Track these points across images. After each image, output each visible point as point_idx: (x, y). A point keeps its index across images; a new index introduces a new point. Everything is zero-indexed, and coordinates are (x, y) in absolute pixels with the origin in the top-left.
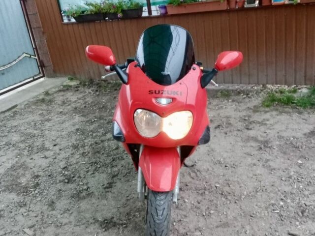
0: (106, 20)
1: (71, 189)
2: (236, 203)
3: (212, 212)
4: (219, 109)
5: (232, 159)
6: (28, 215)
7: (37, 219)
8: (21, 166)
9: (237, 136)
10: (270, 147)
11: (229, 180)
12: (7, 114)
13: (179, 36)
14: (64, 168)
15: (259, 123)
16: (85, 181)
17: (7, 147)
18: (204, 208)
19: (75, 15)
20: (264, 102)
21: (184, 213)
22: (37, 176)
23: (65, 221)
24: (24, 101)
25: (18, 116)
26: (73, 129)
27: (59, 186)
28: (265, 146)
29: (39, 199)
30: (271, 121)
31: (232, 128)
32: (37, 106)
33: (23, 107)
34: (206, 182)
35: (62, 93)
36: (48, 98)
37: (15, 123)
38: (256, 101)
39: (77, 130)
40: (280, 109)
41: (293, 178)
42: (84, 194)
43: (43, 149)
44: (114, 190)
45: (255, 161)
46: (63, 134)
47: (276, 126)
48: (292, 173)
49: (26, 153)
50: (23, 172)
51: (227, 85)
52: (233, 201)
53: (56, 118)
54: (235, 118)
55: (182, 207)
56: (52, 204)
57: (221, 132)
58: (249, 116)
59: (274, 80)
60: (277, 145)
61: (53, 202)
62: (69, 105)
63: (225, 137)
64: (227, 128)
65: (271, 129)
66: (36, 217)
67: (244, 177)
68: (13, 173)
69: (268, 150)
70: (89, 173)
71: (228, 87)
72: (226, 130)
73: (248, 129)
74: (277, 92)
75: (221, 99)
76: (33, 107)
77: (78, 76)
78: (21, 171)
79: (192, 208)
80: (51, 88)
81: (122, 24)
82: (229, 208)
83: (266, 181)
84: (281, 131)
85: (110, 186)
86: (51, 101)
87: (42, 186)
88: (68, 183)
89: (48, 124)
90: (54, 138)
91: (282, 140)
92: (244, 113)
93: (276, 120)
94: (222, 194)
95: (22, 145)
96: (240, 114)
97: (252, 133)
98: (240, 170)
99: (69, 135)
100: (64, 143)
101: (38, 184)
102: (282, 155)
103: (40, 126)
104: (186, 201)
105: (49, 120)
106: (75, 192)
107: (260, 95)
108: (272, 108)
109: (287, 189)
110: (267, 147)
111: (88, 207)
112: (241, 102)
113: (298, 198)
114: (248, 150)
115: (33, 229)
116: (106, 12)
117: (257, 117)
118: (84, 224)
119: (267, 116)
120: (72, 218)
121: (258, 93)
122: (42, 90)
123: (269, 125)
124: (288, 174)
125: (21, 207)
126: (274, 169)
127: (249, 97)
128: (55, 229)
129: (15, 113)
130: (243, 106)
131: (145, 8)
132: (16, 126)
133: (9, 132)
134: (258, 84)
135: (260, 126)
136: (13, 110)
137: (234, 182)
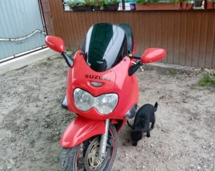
1: (48, 133)
2: (163, 162)
3: (144, 167)
4: (165, 84)
5: (168, 125)
6: (15, 148)
7: (21, 152)
8: (20, 110)
9: (175, 106)
10: (198, 119)
11: (162, 142)
12: (20, 71)
14: (47, 116)
15: (193, 98)
16: (59, 128)
17: (14, 95)
18: (138, 162)
20: (200, 81)
21: (123, 164)
22: (28, 120)
23: (38, 157)
24: (33, 63)
25: (27, 73)
26: (61, 87)
27: (41, 129)
28: (194, 117)
29: (25, 137)
30: (203, 98)
31: (173, 100)
32: (41, 67)
33: (31, 67)
34: (145, 142)
35: (60, 60)
36: (49, 62)
37: (23, 79)
38: (194, 81)
39: (63, 88)
40: (212, 88)
41: (212, 147)
42: (56, 138)
43: (37, 99)
45: (185, 129)
46: (53, 90)
47: (206, 103)
48: (212, 143)
49: (25, 101)
50: (19, 115)
51: (175, 65)
52: (162, 160)
53: (51, 78)
54: (176, 92)
55: (122, 160)
56: (32, 143)
57: (163, 102)
58: (187, 92)
59: (211, 65)
60: (204, 118)
61: (34, 141)
62: (62, 69)
63: (166, 106)
64: (169, 99)
65: (201, 104)
66: (20, 151)
67: (174, 142)
68: (13, 115)
69: (196, 121)
70: (64, 122)
71: (176, 67)
72: (167, 101)
73: (184, 102)
74: (211, 75)
75: (169, 76)
76: (38, 68)
77: (72, 48)
78: (18, 114)
79: (129, 162)
80: (52, 56)
81: (103, 14)
82: (157, 166)
83: (191, 147)
84: (209, 107)
86: (50, 65)
87: (29, 128)
88: (47, 127)
89: (45, 81)
90: (46, 93)
91: (209, 114)
92: (184, 89)
93: (207, 97)
94: (154, 153)
95: (24, 95)
96: (180, 89)
97: (186, 106)
98: (172, 135)
99: (57, 91)
100: (52, 97)
101: (27, 126)
102: (207, 127)
103: (39, 82)
104: (127, 154)
105: (46, 79)
106: (50, 136)
107: (199, 76)
108: (206, 87)
109: (205, 156)
110: (196, 119)
111: (57, 149)
112: (183, 80)
113: (212, 165)
114: (181, 119)
115: (15, 160)
116: (93, 6)
117: (193, 93)
118: (50, 162)
119: (201, 93)
120: (43, 156)
121: (196, 74)
122: (46, 56)
123: (200, 101)
124: (209, 143)
125: (12, 141)
126: (199, 138)
127: (190, 77)
128: (30, 162)
129: (25, 71)
130: (184, 84)
132: (23, 81)
133: (18, 84)
134: (198, 67)
135: (193, 101)
136: (25, 69)
137: (165, 144)
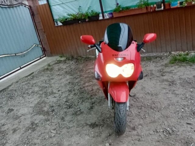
0: (79, 23)
1: (71, 111)
2: (159, 111)
3: (146, 116)
4: (146, 66)
5: (155, 91)
6: (51, 124)
7: (56, 126)
8: (43, 102)
9: (157, 80)
10: (175, 84)
11: (154, 101)
12: (29, 77)
13: (124, 28)
14: (66, 102)
15: (168, 72)
16: (78, 107)
17: (33, 94)
18: (142, 115)
19: (62, 21)
20: (171, 61)
21: (132, 118)
22: (53, 106)
23: (71, 126)
24: (37, 70)
25: (35, 78)
26: (67, 82)
27: (65, 110)
28: (172, 83)
29: (55, 117)
30: (175, 71)
31: (154, 76)
32: (45, 72)
33: (37, 73)
34: (142, 103)
35: (58, 65)
36: (50, 68)
37: (34, 82)
38: (166, 61)
39: (69, 83)
40: (180, 64)
41: (188, 98)
42: (79, 113)
43: (52, 93)
44: (94, 110)
45: (168, 91)
46: (62, 85)
47: (178, 73)
48: (187, 96)
49: (44, 96)
50: (44, 105)
51: (149, 54)
52: (157, 111)
53: (56, 78)
54: (155, 71)
55: (131, 115)
56: (63, 119)
57: (148, 79)
58: (163, 69)
59: (175, 49)
60: (179, 83)
61: (63, 118)
62: (62, 70)
63: (150, 81)
64: (151, 76)
65: (175, 75)
66: (56, 125)
67: (162, 99)
68: (39, 106)
69: (174, 85)
70: (80, 103)
71: (150, 55)
72: (150, 77)
73: (162, 76)
74: (177, 56)
75: (147, 61)
76: (43, 73)
77: (65, 55)
78: (43, 105)
79: (136, 116)
80: (51, 63)
81: (88, 24)
82: (155, 114)
83: (174, 100)
84: (181, 75)
85: (92, 108)
86: (52, 69)
87: (56, 111)
88: (69, 108)
89: (53, 81)
90: (58, 88)
91: (182, 80)
92: (160, 68)
93: (178, 70)
94: (151, 108)
95: (41, 92)
96: (157, 68)
97: (165, 78)
98: (160, 96)
99: (65, 85)
100: (63, 90)
101: (53, 110)
102: (182, 87)
103: (48, 82)
104: (133, 112)
105: (53, 79)
106: (74, 112)
107: (168, 58)
108: (175, 64)
109: (185, 103)
110: (173, 84)
111: (82, 118)
112: (158, 62)
113: (191, 107)
114: (163, 86)
115: (55, 130)
116: (79, 19)
117: (167, 69)
118: (81, 126)
119: (173, 68)
120: (74, 124)
121: (167, 57)
122: (46, 64)
123: (173, 73)
124: (185, 96)
125: (47, 121)
126: (178, 94)
127: (162, 59)
128: (67, 130)
129: (33, 77)
130: (159, 64)
131: (101, 15)
132: (35, 83)
133: (32, 86)
134: (166, 52)
135: (169, 74)
136: (32, 75)
137: (157, 102)
